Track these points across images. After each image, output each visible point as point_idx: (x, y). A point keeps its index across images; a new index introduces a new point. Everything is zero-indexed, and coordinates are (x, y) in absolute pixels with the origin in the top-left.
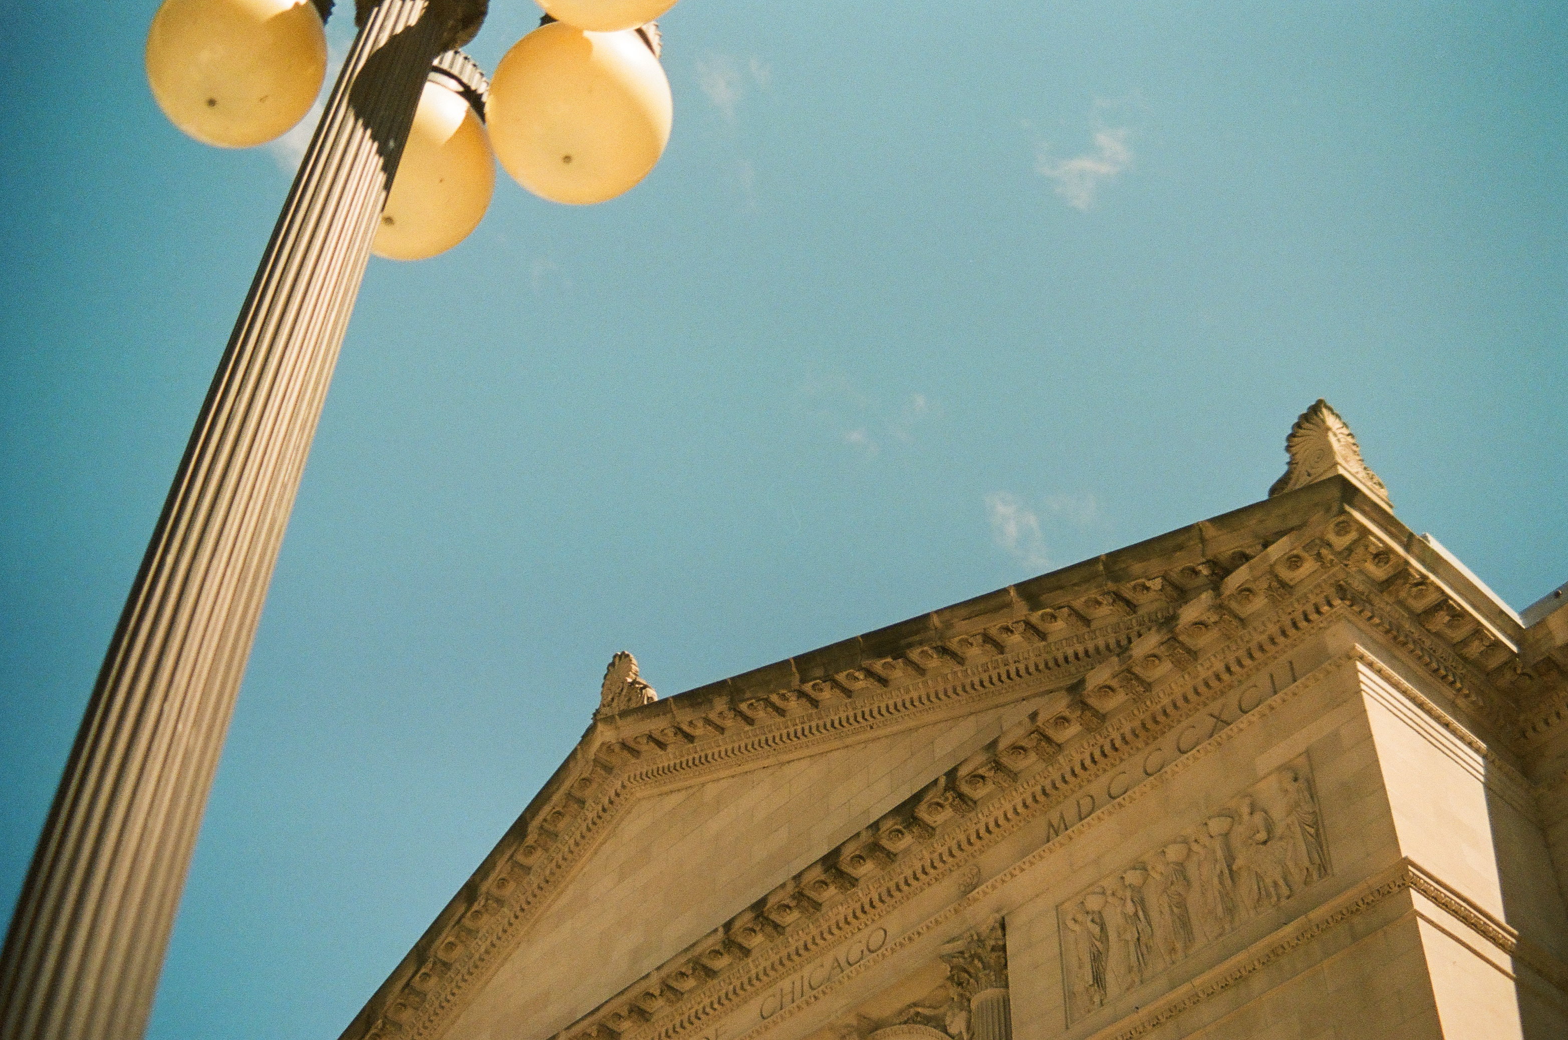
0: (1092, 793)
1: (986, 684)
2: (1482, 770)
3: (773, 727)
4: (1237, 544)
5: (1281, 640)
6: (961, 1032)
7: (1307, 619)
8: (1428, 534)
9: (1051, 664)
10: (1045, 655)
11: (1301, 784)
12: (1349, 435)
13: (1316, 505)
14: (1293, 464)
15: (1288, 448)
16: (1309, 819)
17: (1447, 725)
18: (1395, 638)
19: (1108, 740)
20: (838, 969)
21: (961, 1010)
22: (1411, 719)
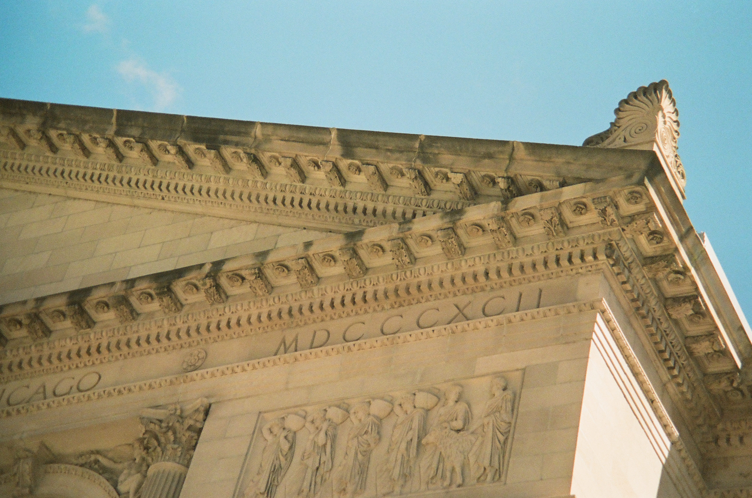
0: (330, 330)
1: (279, 202)
2: (667, 454)
3: (73, 163)
4: (538, 173)
5: (540, 267)
6: (128, 492)
7: (570, 260)
8: (705, 235)
9: (340, 208)
10: (338, 199)
11: (509, 394)
12: (675, 122)
13: (620, 168)
14: (615, 126)
15: (617, 111)
16: (503, 427)
17: (652, 401)
18: (638, 309)
19: (363, 290)
20: (41, 395)
21: (138, 472)
22: (623, 382)
